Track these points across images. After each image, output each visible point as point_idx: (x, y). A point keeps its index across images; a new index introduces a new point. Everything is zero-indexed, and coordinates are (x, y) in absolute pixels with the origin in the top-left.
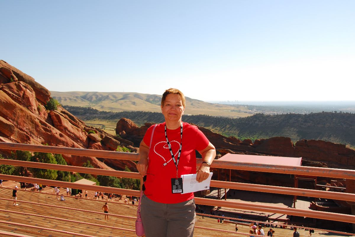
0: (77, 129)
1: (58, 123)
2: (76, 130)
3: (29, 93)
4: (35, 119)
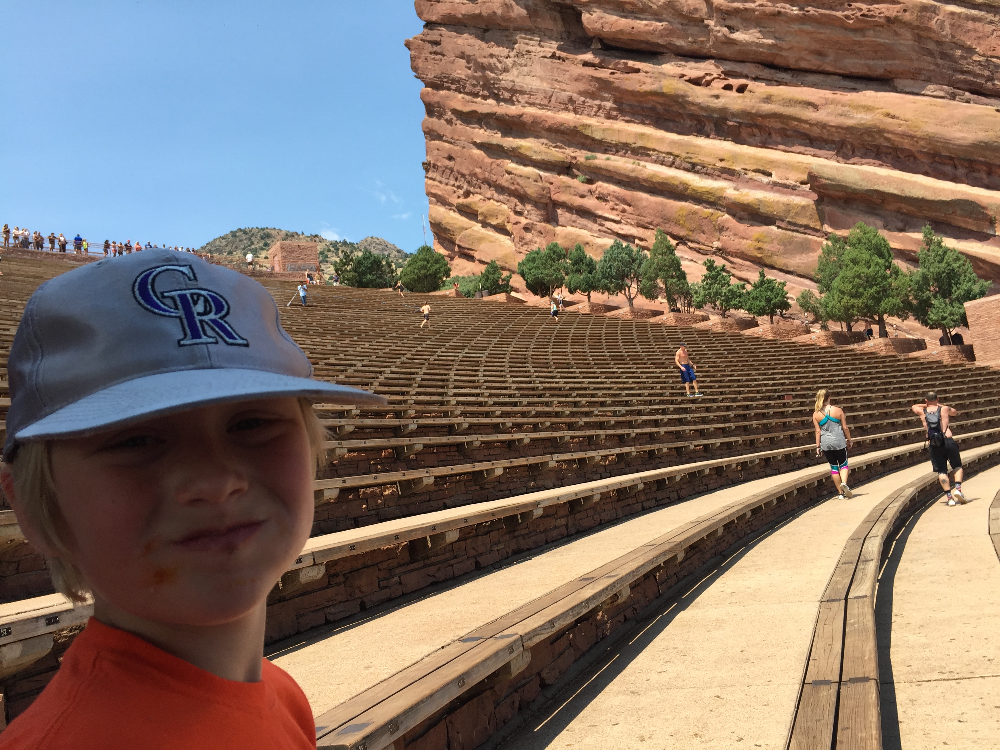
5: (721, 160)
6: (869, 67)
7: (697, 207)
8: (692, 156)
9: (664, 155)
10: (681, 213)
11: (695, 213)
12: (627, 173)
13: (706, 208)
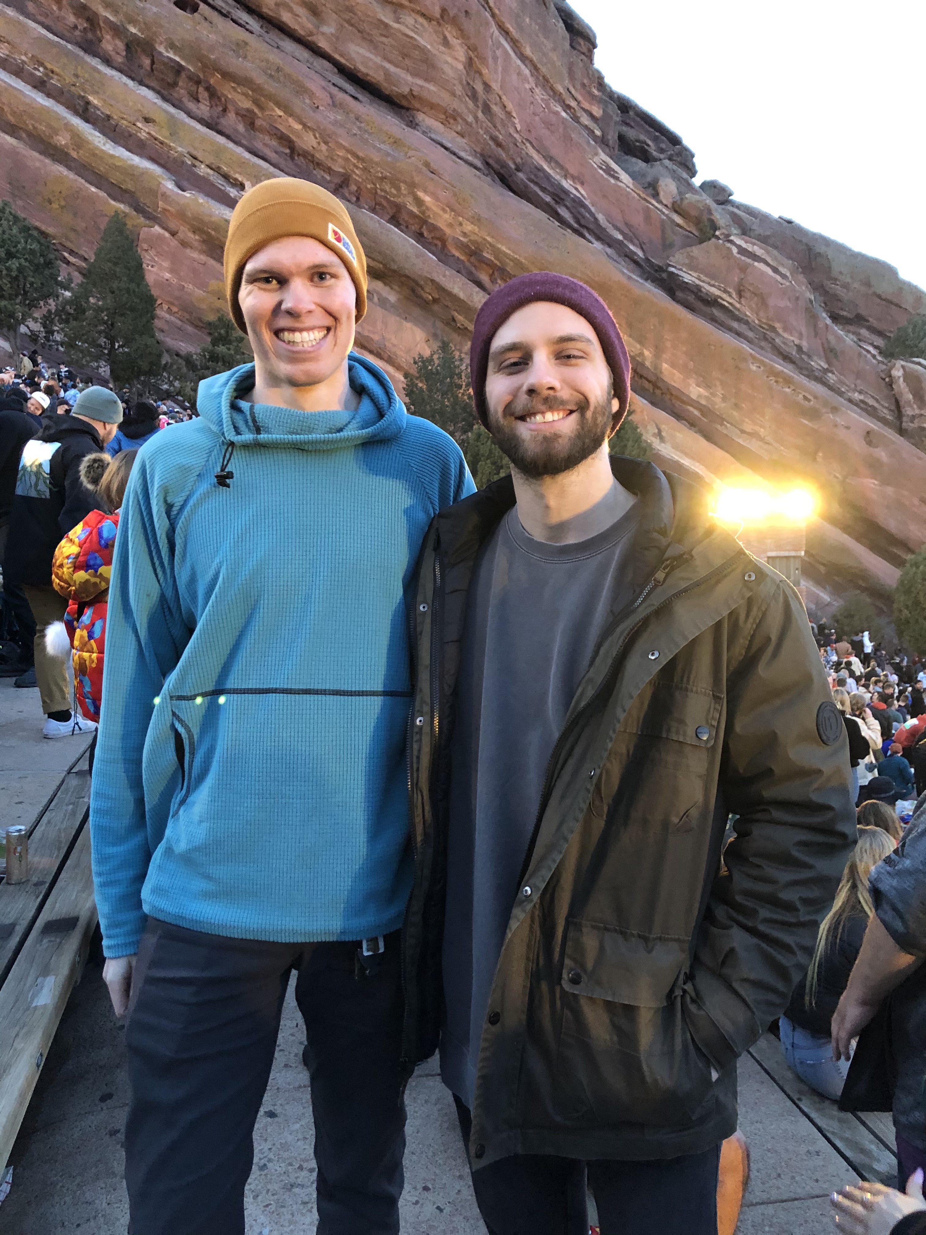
5: (147, 120)
6: (387, 73)
7: (94, 189)
10: (56, 188)
11: (88, 199)
13: (115, 199)
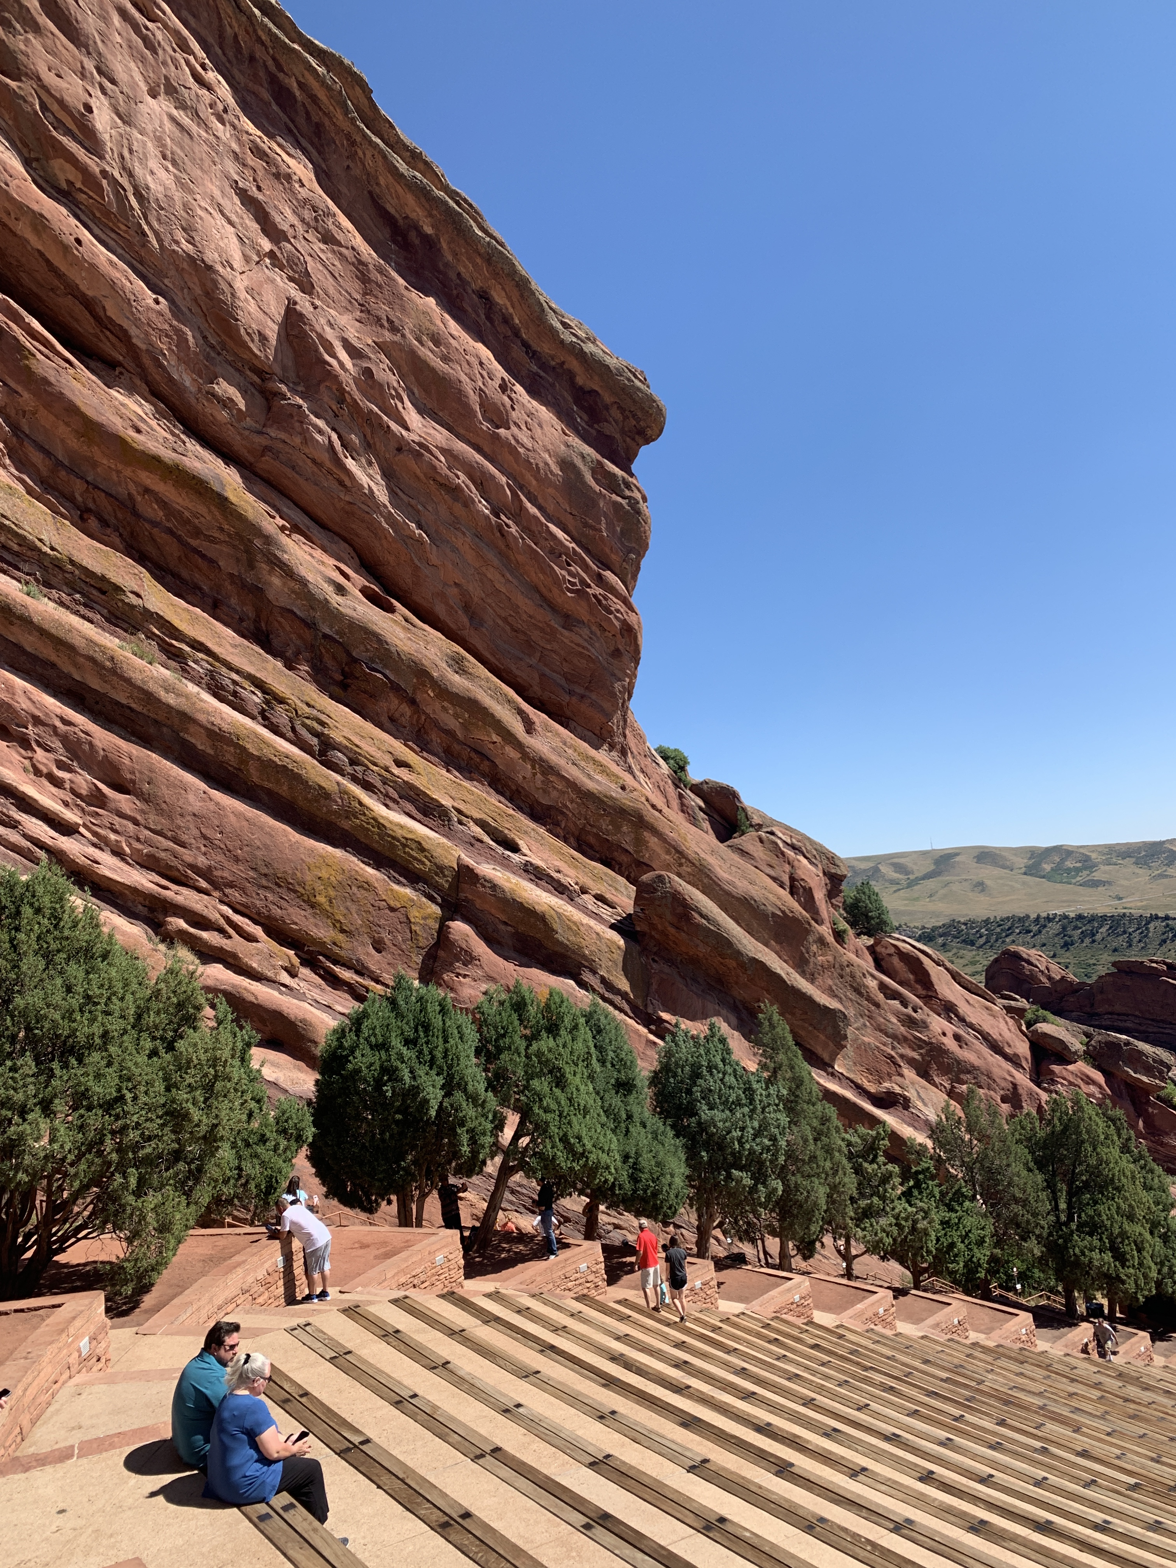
0: (987, 1008)
1: (918, 987)
2: (985, 1012)
3: (808, 870)
4: (864, 975)
5: (400, 764)
7: (370, 870)
8: (323, 718)
9: (235, 676)
10: (324, 874)
11: (367, 886)
12: (152, 687)
13: (399, 883)
